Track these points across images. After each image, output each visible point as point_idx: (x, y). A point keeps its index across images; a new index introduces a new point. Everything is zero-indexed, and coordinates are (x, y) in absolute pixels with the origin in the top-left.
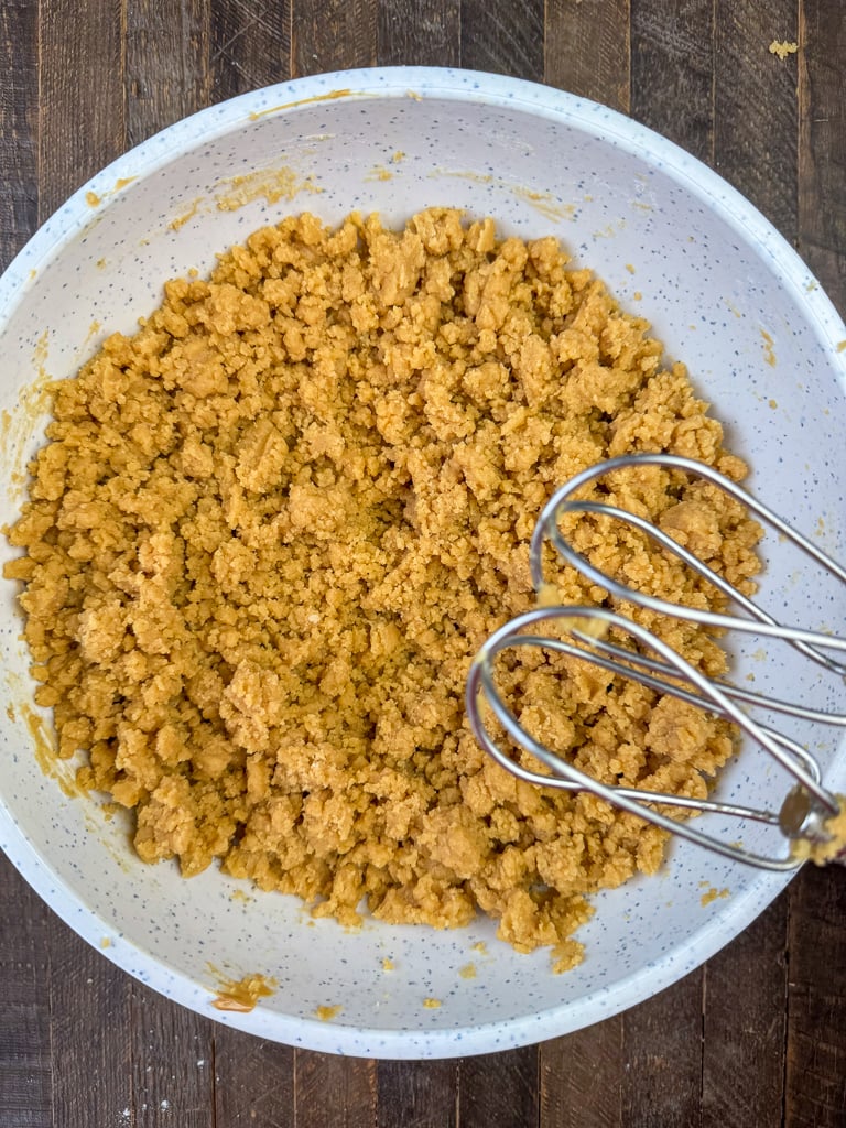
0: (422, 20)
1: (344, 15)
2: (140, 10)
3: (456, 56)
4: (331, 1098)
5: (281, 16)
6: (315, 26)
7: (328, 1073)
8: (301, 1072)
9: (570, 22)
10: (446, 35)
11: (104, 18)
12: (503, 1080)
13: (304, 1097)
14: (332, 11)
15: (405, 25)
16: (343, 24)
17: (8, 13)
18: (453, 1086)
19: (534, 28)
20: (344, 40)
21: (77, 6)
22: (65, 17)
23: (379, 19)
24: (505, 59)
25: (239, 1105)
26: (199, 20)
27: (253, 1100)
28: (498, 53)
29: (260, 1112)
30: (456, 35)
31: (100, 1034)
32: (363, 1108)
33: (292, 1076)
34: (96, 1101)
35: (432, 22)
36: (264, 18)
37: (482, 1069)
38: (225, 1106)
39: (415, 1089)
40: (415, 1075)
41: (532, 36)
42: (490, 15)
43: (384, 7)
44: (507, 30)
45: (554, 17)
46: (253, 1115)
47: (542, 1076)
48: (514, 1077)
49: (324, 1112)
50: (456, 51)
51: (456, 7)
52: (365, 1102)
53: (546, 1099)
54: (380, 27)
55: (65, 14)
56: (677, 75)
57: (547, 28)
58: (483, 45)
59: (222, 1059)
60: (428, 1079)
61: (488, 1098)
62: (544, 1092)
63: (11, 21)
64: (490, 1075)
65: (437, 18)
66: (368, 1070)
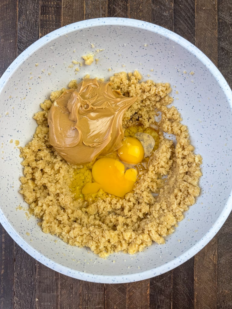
0: (163, 12)
1: (143, 11)
2: (89, 8)
3: (172, 22)
4: (137, 303)
5: (126, 11)
6: (135, 14)
7: (136, 296)
8: (129, 295)
9: (202, 14)
10: (170, 16)
11: (79, 10)
12: (184, 297)
13: (129, 302)
14: (140, 9)
15: (159, 13)
16: (143, 13)
17: (54, 8)
18: (170, 299)
19: (193, 15)
20: (143, 17)
21: (72, 7)
22: (69, 10)
23: (152, 12)
24: (185, 23)
25: (111, 305)
26: (104, 11)
27: (115, 303)
28: (183, 21)
29: (117, 307)
30: (172, 17)
31: (73, 285)
32: (146, 305)
33: (126, 296)
34: (71, 304)
35: (166, 13)
36: (122, 11)
37: (179, 294)
38: (107, 305)
39: (160, 300)
40: (160, 296)
41: (192, 17)
42: (181, 11)
43: (153, 9)
44: (186, 15)
45: (198, 13)
46: (115, 308)
47: (195, 296)
48: (187, 296)
49: (135, 307)
50: (172, 20)
51: (172, 9)
52: (146, 304)
53: (196, 302)
54: (152, 14)
55: (69, 9)
56: (230, 28)
57: (196, 15)
58: (179, 19)
59: (107, 292)
60: (164, 297)
61: (180, 302)
62: (195, 300)
63: (54, 10)
64: (180, 296)
65: (167, 12)
66: (147, 295)
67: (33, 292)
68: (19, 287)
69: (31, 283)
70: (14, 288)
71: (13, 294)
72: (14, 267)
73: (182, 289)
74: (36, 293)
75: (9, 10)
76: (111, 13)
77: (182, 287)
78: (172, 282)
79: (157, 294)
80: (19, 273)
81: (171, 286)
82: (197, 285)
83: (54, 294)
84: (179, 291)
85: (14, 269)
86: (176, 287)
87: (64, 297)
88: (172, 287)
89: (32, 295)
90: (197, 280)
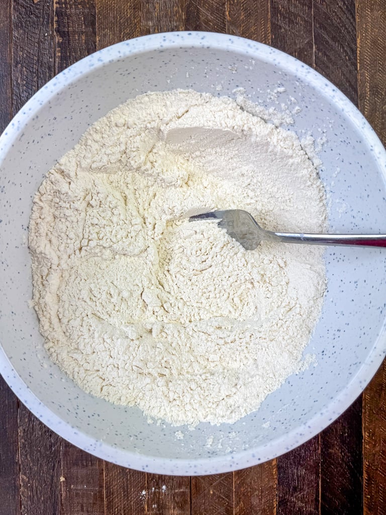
4: (253, 481)
12: (344, 471)
13: (238, 482)
18: (317, 474)
25: (204, 487)
27: (212, 484)
29: (215, 491)
32: (270, 487)
34: (127, 487)
37: (333, 465)
38: (196, 488)
39: (297, 475)
40: (297, 469)
46: (211, 493)
47: (364, 467)
48: (349, 467)
49: (249, 490)
52: (271, 484)
53: (366, 479)
60: (304, 471)
61: (336, 480)
62: (365, 476)
64: (337, 468)
66: (272, 467)
67: (54, 465)
68: (28, 456)
69: (51, 447)
70: (19, 458)
71: (18, 468)
72: (17, 417)
73: (340, 454)
74: (61, 467)
77: (339, 450)
78: (320, 442)
79: (291, 464)
80: (26, 429)
81: (318, 449)
82: (367, 446)
83: (94, 467)
84: (333, 460)
85: (17, 421)
86: (328, 450)
87: (113, 473)
88: (319, 451)
89: (53, 470)
90: (369, 436)
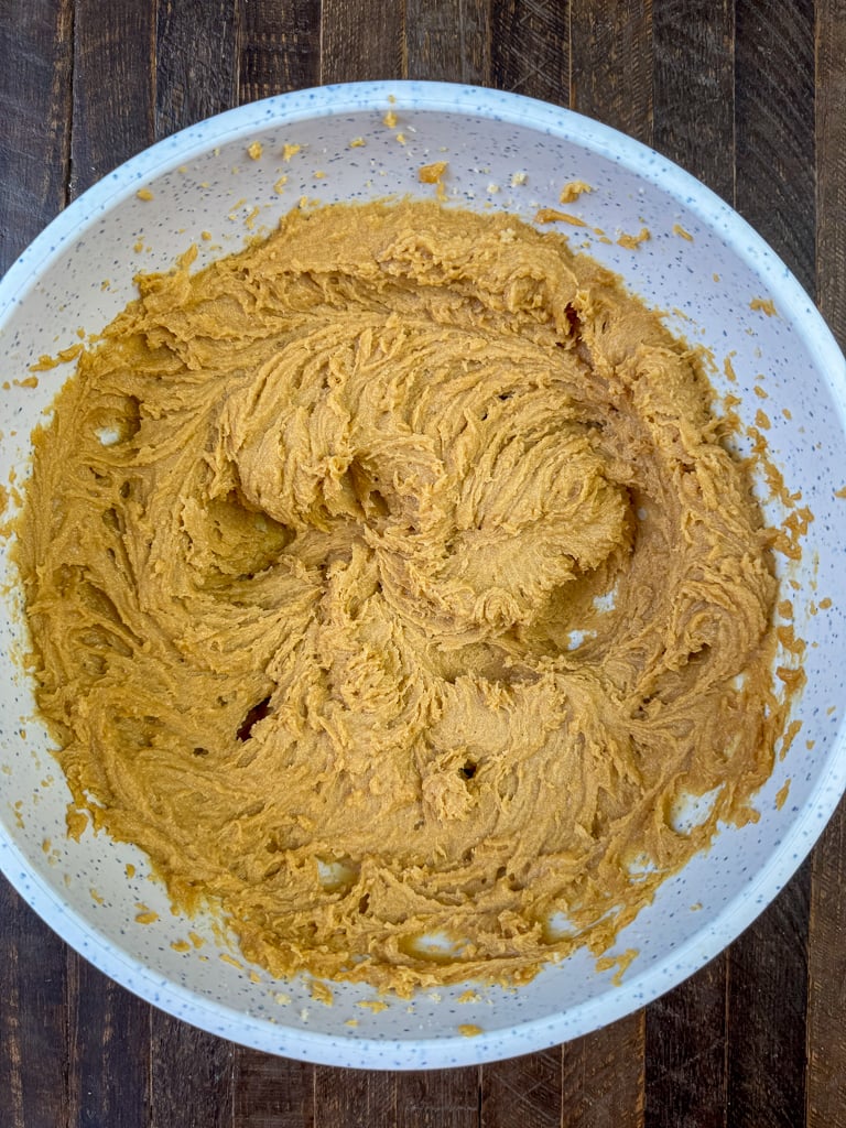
0: (696, 75)
1: (622, 68)
2: (421, 59)
3: (731, 110)
5: (560, 68)
6: (594, 79)
7: (595, 1118)
8: (568, 1117)
9: (840, 81)
10: (720, 89)
11: (385, 66)
12: (770, 1124)
14: (610, 64)
15: (681, 78)
16: (620, 77)
17: (290, 57)
19: (806, 85)
20: (622, 92)
21: (359, 52)
22: (346, 63)
23: (655, 73)
24: (777, 114)
26: (479, 70)
28: (771, 109)
30: (731, 91)
31: (365, 1080)
33: (559, 1121)
35: (707, 77)
36: (543, 69)
37: (750, 1112)
40: (682, 1120)
41: (803, 93)
42: (762, 70)
43: (660, 62)
44: (779, 86)
45: (824, 75)
47: (809, 1118)
48: (781, 1119)
50: (731, 104)
51: (730, 63)
54: (657, 80)
55: (347, 61)
57: (818, 85)
58: (756, 100)
59: (489, 1106)
60: (695, 1122)
63: (292, 66)
64: (756, 1117)
65: (712, 73)
66: (636, 1115)
67: (218, 1110)
68: (169, 1092)
69: (212, 1074)
70: (150, 1094)
71: (148, 1115)
72: (147, 1017)
73: (762, 1093)
74: (230, 1112)
75: (120, 64)
76: (503, 76)
77: (761, 1085)
78: (726, 1070)
79: (671, 1111)
80: (166, 1040)
81: (722, 1082)
82: (815, 1079)
83: (296, 1113)
84: (751, 1103)
85: (148, 1024)
86: (740, 1085)
87: (333, 1123)
88: (725, 1087)
89: (216, 1118)
90: (818, 1059)
